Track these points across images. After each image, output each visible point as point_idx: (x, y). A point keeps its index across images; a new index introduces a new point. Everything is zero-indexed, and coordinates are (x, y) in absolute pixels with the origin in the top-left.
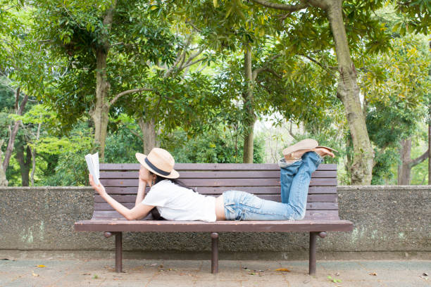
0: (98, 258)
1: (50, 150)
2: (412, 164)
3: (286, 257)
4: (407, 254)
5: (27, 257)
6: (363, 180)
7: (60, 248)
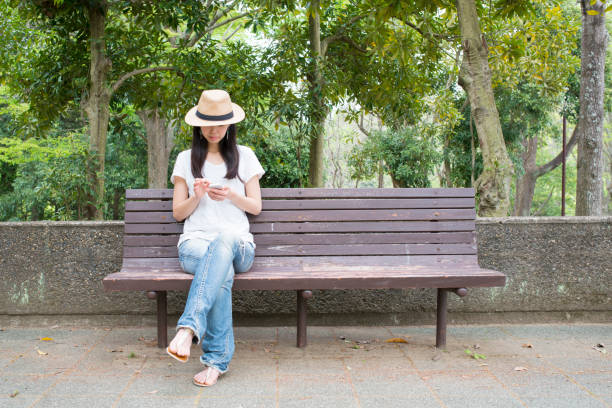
0: (124, 325)
1: (10, 159)
2: (538, 173)
3: (396, 321)
4: (568, 316)
5: (20, 325)
6: (498, 207)
7: (70, 311)
